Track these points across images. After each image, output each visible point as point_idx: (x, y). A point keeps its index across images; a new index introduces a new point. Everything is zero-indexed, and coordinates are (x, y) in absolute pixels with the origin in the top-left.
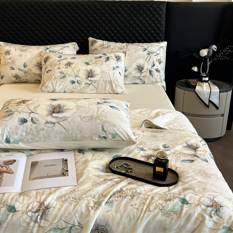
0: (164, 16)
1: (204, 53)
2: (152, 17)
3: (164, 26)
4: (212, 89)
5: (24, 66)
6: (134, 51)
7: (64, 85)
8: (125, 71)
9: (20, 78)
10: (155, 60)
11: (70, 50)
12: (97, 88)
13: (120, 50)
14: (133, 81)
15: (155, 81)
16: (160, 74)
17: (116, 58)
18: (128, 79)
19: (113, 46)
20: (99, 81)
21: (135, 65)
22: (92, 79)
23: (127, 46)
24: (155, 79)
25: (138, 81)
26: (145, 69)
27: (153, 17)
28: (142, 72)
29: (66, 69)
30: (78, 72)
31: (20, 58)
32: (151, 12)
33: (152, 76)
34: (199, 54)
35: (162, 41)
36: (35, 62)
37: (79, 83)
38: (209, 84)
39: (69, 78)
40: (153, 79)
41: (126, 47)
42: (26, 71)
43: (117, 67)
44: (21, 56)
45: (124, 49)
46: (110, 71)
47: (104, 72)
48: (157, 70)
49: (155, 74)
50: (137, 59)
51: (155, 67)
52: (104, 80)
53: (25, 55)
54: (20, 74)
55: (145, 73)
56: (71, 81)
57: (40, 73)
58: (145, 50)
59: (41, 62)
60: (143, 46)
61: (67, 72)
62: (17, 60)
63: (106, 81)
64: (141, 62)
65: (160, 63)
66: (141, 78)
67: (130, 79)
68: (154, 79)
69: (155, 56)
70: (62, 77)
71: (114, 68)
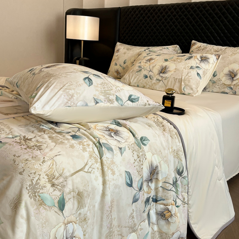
5: (124, 62)
7: (138, 79)
8: (214, 76)
9: (120, 74)
12: (167, 85)
13: (213, 53)
14: (222, 89)
17: (202, 58)
18: (216, 86)
19: (210, 48)
20: (169, 78)
21: (226, 71)
22: (163, 75)
23: (226, 49)
25: (227, 90)
26: (238, 77)
28: (234, 79)
29: (145, 64)
30: (153, 67)
31: (124, 55)
36: (133, 60)
37: (151, 79)
39: (144, 72)
41: (224, 50)
42: (124, 67)
43: (197, 67)
44: (125, 53)
45: (220, 52)
46: (186, 69)
47: (178, 70)
50: (231, 64)
53: (128, 53)
54: (120, 69)
55: (237, 80)
56: (144, 75)
62: (121, 57)
63: (176, 79)
64: (235, 67)
66: (232, 87)
67: (218, 87)
70: (138, 70)
71: (191, 68)
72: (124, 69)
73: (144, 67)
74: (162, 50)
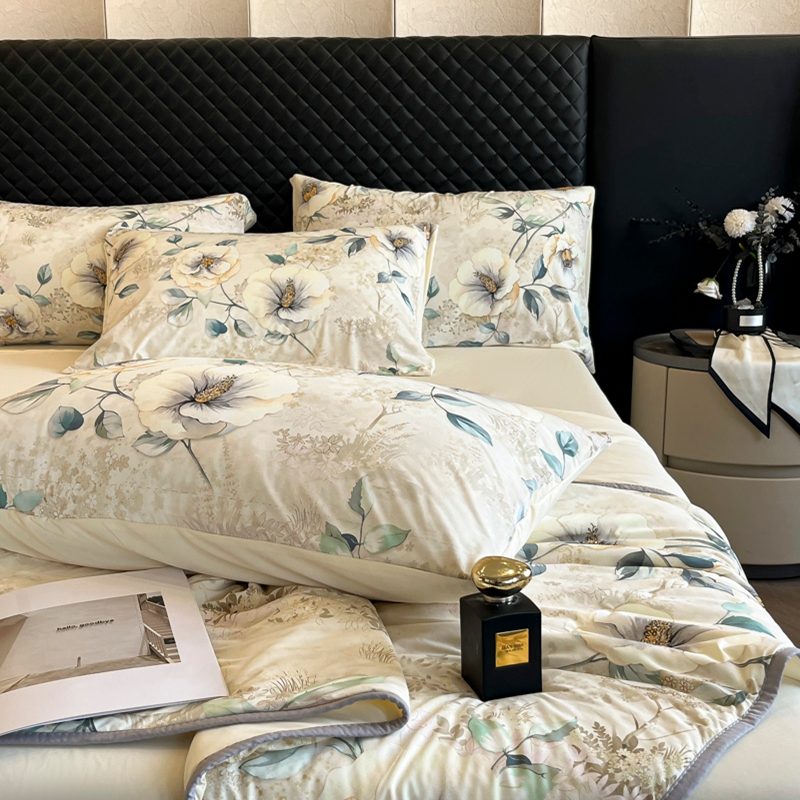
0: (580, 91)
1: (741, 222)
2: (534, 94)
3: (581, 128)
4: (781, 359)
5: (39, 276)
6: (463, 219)
7: (183, 340)
8: (431, 295)
9: (24, 327)
10: (547, 253)
11: (219, 219)
12: (314, 351)
13: (408, 218)
14: (461, 332)
15: (548, 335)
16: (568, 307)
17: (392, 241)
18: (443, 326)
19: (383, 202)
20: (320, 324)
21: (467, 273)
22: (294, 316)
23: (437, 200)
24: (550, 326)
25: (480, 335)
26: (507, 288)
27: (538, 96)
28: (498, 296)
29: (194, 280)
30: (239, 289)
31: (27, 248)
32: (530, 77)
33: (537, 312)
34: (724, 228)
35: (575, 184)
36: (81, 263)
37: (241, 334)
38: (766, 340)
39: (204, 310)
40: (542, 325)
41: (433, 204)
42: (47, 296)
43: (395, 274)
44: (29, 240)
45: (427, 212)
46: (367, 287)
47: (342, 291)
48: (558, 293)
49: (550, 308)
50: (476, 249)
51: (547, 280)
52: (340, 319)
53: (44, 237)
54: (25, 308)
55: (510, 301)
56: (209, 322)
57: (98, 304)
58: (509, 213)
59: (105, 264)
60: (498, 202)
61: (197, 288)
62: (15, 258)
63: (349, 324)
64: (492, 259)
65: (567, 264)
66: (494, 321)
67: (448, 327)
68: (546, 327)
69: (549, 236)
70: (176, 307)
71: (381, 278)
72: (45, 303)
73: (196, 292)
74: (189, 215)
